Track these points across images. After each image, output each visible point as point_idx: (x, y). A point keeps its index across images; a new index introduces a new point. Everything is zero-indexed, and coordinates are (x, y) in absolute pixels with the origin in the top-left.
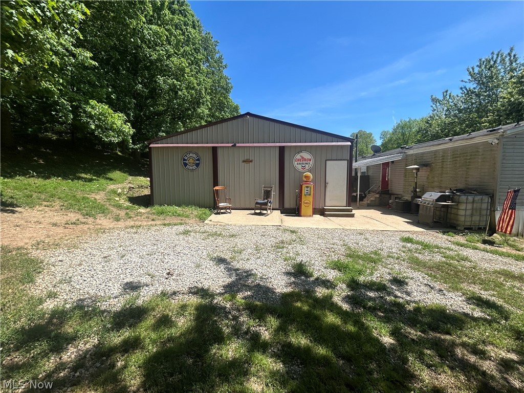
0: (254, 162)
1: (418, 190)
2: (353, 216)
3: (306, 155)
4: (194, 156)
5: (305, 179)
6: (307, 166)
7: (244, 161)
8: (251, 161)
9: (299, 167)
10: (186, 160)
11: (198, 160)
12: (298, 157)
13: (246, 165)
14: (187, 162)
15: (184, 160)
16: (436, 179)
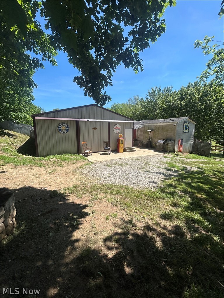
0: (98, 129)
1: (150, 139)
2: (135, 151)
3: (118, 126)
4: (65, 125)
5: (120, 137)
6: (119, 131)
7: (93, 129)
8: (96, 129)
9: (116, 131)
10: (60, 128)
11: (68, 127)
12: (115, 127)
13: (94, 131)
14: (61, 129)
15: (59, 127)
16: (156, 135)
